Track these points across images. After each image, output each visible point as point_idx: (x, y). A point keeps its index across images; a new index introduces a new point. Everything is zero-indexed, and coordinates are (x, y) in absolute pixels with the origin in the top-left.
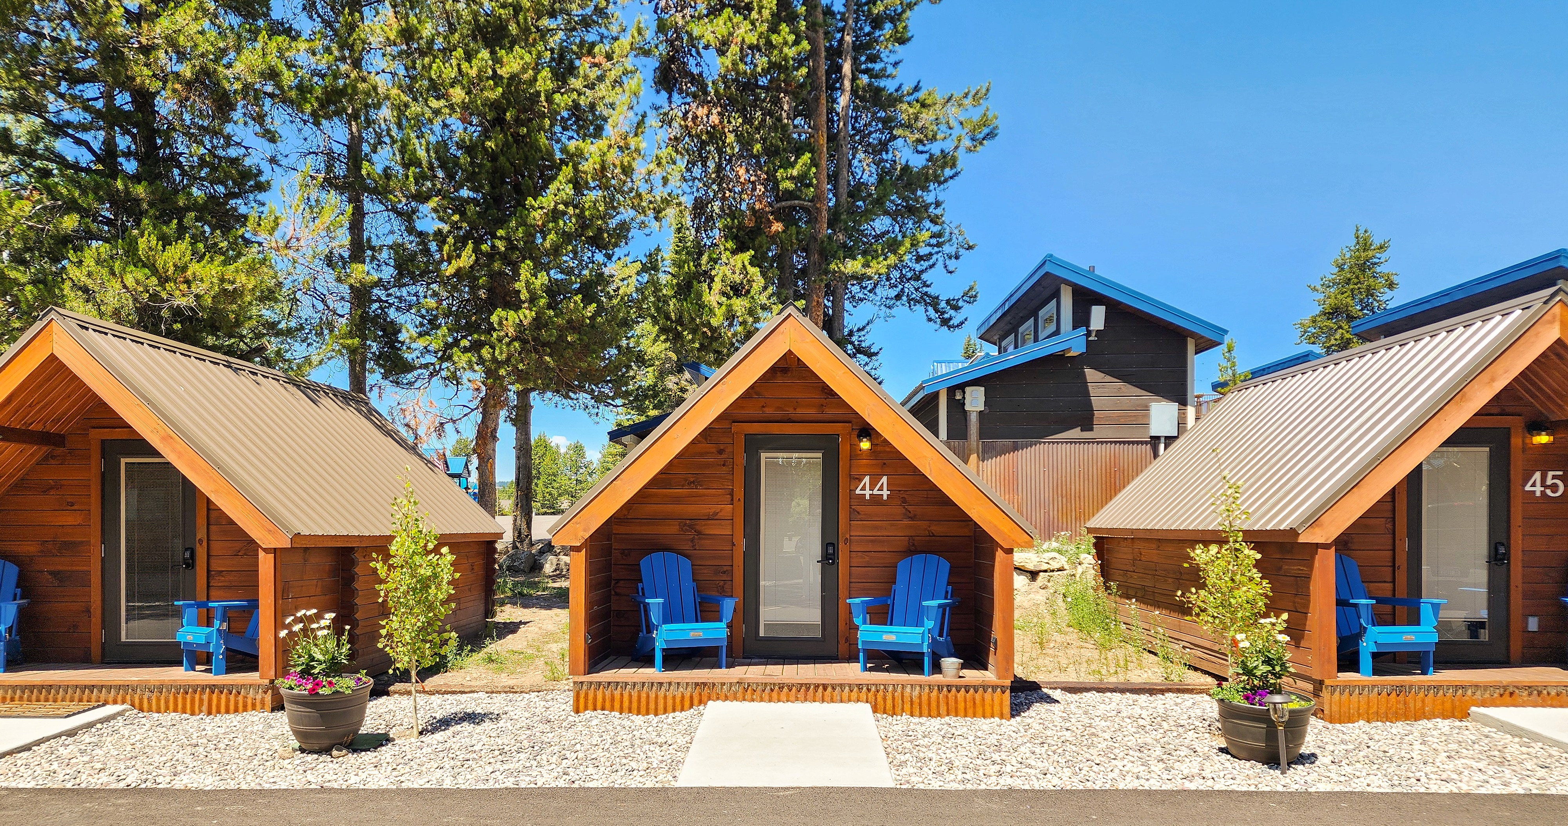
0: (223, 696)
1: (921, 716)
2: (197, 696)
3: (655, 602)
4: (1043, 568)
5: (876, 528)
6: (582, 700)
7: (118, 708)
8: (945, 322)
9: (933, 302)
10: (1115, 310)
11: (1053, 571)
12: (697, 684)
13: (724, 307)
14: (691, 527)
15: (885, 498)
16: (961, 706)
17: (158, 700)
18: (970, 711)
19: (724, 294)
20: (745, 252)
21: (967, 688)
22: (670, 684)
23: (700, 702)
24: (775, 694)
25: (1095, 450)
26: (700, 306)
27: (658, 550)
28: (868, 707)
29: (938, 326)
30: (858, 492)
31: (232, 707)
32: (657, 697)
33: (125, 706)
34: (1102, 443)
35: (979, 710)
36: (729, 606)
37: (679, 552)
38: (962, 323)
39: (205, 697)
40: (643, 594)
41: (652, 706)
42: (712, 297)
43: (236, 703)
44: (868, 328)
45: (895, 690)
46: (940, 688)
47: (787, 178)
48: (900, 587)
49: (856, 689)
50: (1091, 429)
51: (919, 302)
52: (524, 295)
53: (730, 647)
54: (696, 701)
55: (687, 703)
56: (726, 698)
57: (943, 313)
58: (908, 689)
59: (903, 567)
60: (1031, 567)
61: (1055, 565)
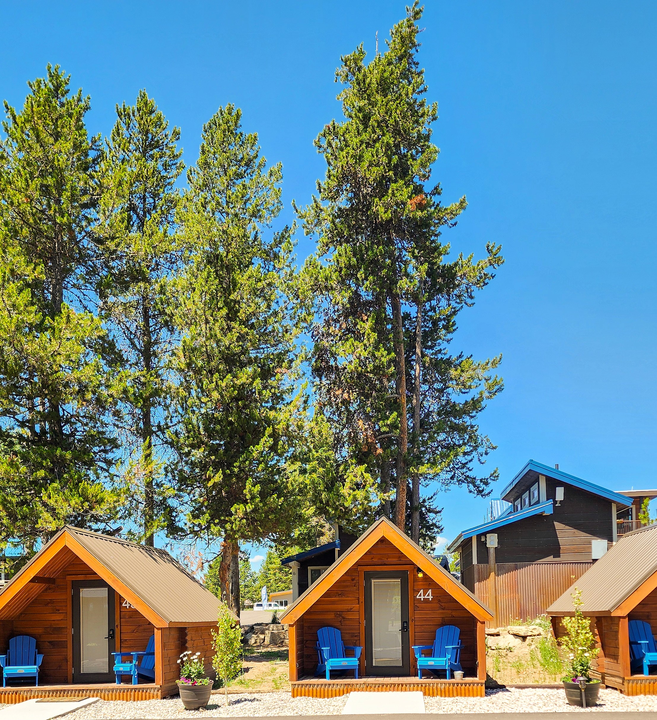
0: (140, 693)
1: (445, 696)
2: (129, 693)
3: (325, 649)
4: (529, 634)
5: (426, 614)
6: (295, 692)
7: (95, 699)
8: (480, 492)
9: (472, 481)
10: (570, 489)
11: (535, 636)
12: (345, 684)
13: (352, 496)
14: (340, 615)
15: (430, 599)
16: (463, 692)
17: (112, 695)
18: (467, 694)
19: (350, 488)
20: (362, 465)
21: (466, 684)
22: (334, 684)
23: (347, 692)
24: (380, 688)
25: (561, 568)
26: (338, 495)
27: (326, 626)
28: (421, 693)
29: (475, 495)
30: (418, 597)
31: (144, 698)
32: (328, 690)
33: (97, 698)
34: (565, 563)
35: (471, 693)
36: (359, 651)
37: (335, 627)
38: (490, 493)
39: (132, 694)
40: (319, 646)
41: (326, 694)
42: (345, 491)
43: (146, 696)
44: (434, 497)
45: (433, 686)
46: (454, 684)
47: (385, 425)
48: (437, 641)
49: (416, 685)
50: (559, 556)
51: (464, 482)
52: (248, 497)
53: (359, 669)
54: (345, 692)
55: (341, 693)
56: (359, 690)
57: (478, 487)
58: (439, 685)
59: (439, 632)
60: (522, 634)
61: (536, 633)
